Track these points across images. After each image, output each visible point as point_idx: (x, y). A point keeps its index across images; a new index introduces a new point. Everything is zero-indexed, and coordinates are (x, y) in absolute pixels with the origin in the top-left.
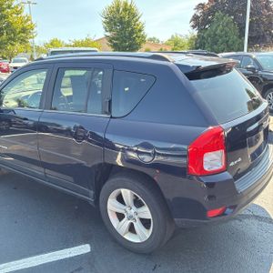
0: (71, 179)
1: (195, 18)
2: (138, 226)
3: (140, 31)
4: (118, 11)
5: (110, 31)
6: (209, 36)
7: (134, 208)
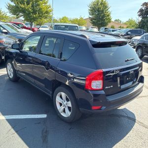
0: (44, 85)
2: (67, 110)
3: (108, 16)
4: (98, 4)
5: (92, 15)
7: (66, 101)
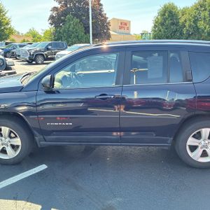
1: (52, 18)
3: (7, 24)
6: (64, 31)
